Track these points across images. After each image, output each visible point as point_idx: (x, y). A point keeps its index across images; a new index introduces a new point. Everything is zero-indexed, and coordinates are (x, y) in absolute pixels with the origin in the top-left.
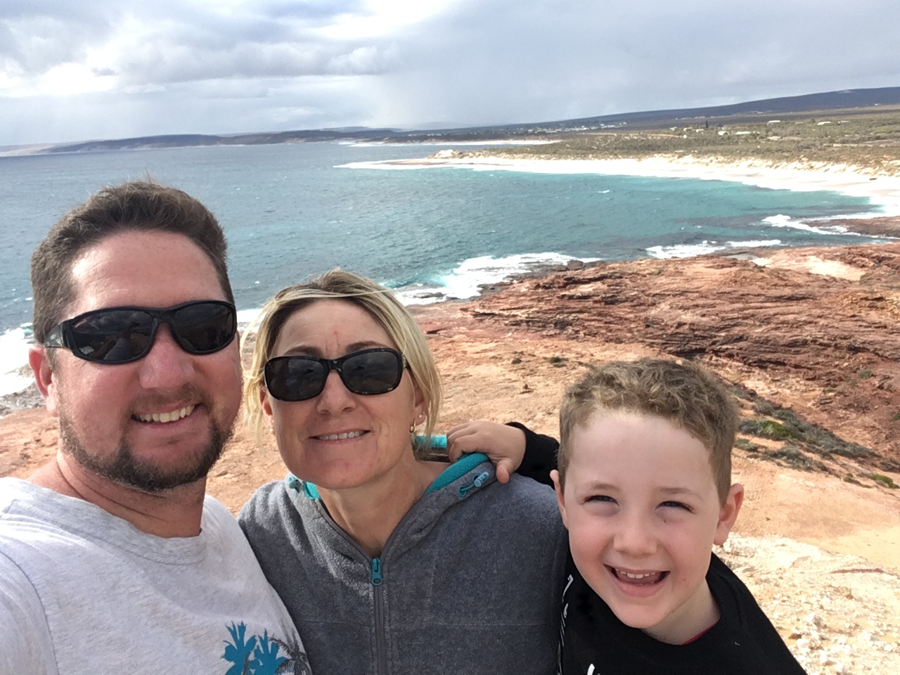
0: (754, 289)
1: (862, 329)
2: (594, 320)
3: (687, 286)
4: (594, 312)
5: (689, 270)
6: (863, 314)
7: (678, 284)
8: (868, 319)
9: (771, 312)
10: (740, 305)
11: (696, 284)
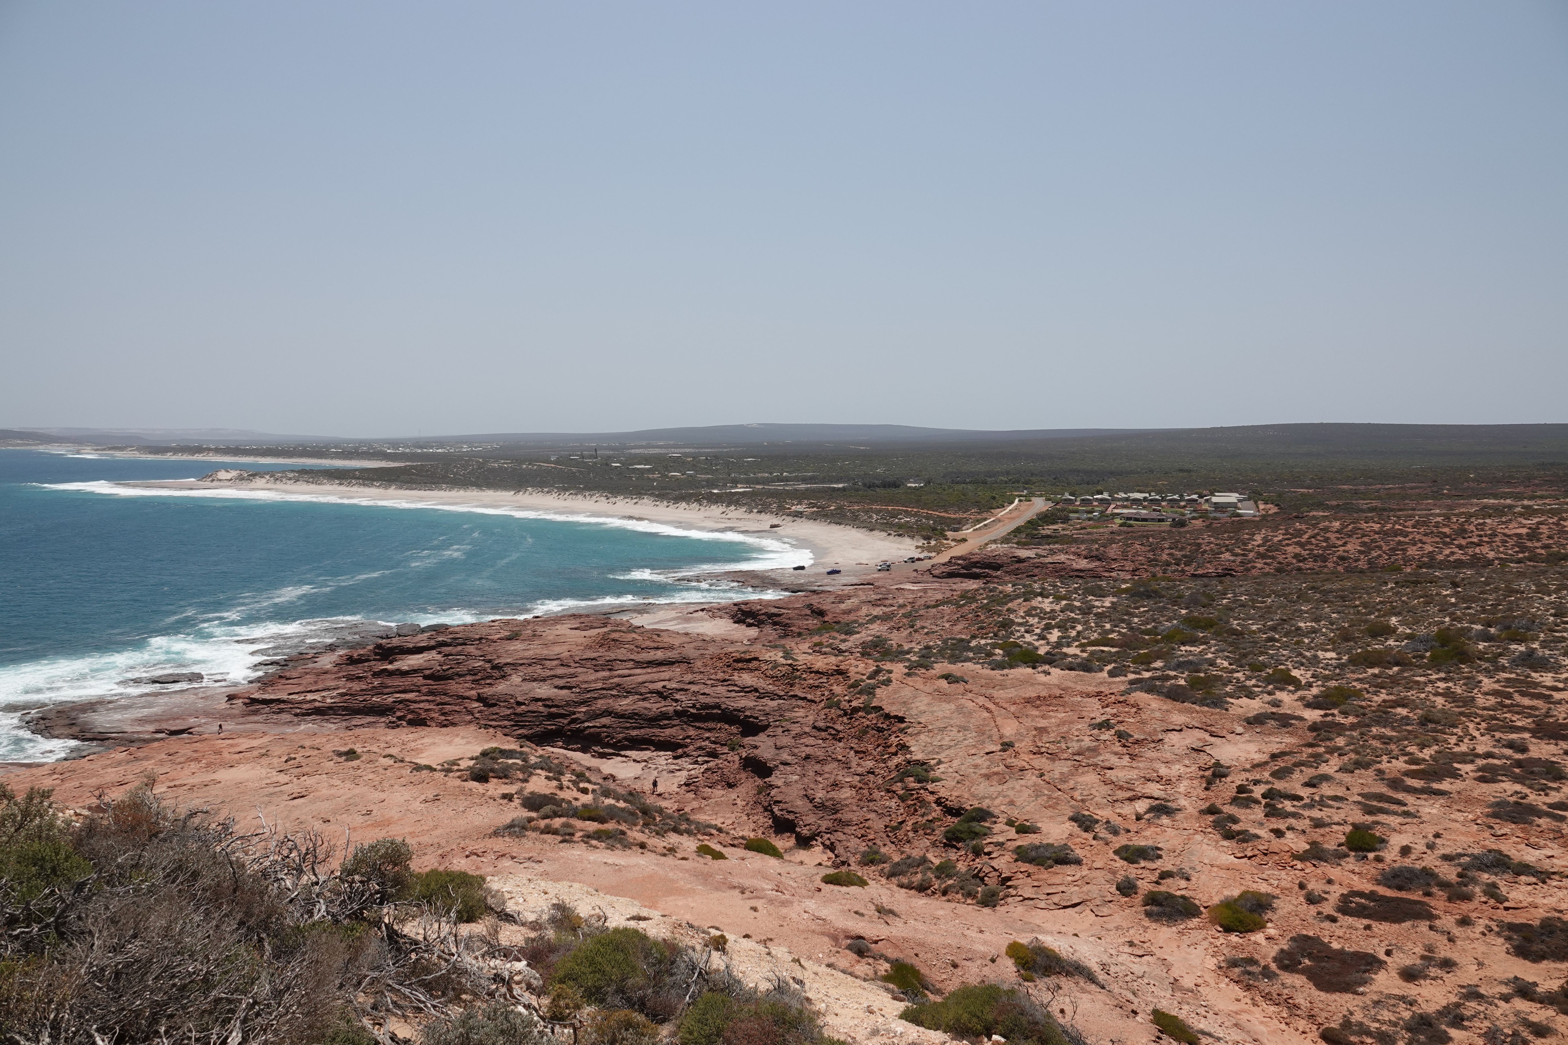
0: (621, 653)
1: (733, 694)
2: (423, 701)
3: (545, 652)
4: (424, 689)
5: (550, 633)
6: (736, 678)
7: (535, 650)
8: (739, 683)
9: (640, 679)
10: (606, 674)
11: (556, 649)
